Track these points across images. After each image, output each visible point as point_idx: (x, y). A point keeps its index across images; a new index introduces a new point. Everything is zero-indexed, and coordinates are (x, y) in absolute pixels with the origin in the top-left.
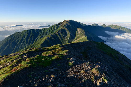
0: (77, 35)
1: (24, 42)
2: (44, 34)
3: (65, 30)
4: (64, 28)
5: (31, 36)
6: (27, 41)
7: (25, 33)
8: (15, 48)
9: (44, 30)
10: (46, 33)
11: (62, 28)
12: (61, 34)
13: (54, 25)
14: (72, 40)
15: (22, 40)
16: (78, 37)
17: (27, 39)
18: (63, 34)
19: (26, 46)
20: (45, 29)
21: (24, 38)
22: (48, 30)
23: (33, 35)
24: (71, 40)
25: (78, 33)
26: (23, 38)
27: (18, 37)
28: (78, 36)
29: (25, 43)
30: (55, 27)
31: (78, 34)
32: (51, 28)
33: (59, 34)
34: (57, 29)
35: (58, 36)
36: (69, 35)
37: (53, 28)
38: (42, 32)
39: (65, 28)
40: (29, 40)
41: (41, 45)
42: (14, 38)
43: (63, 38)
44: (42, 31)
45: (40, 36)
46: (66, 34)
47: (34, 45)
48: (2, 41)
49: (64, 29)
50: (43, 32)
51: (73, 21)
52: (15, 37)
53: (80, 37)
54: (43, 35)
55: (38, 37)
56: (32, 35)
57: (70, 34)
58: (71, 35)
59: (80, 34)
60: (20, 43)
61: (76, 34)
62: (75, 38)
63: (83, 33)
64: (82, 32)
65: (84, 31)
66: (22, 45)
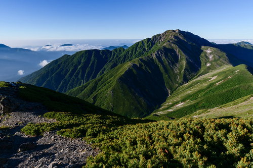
0: (206, 64)
1: (78, 74)
2: (119, 59)
3: (172, 51)
4: (170, 45)
5: (91, 62)
6: (84, 72)
7: (82, 56)
8: (60, 86)
9: (120, 51)
10: (124, 58)
11: (165, 44)
12: (163, 58)
13: (142, 42)
14: (193, 74)
15: (73, 71)
16: (209, 68)
17: (84, 68)
18: (169, 59)
19: (80, 83)
20: (122, 50)
21: (79, 67)
22: (129, 51)
23: (96, 61)
24: (190, 74)
25: (207, 57)
26: (76, 67)
27: (67, 63)
28: (208, 65)
29: (80, 77)
30: (146, 44)
31: (208, 62)
32: (136, 48)
33: (159, 57)
34: (150, 48)
35: (158, 62)
36: (184, 63)
37: (140, 47)
38: (115, 56)
39: (173, 45)
40: (87, 71)
41: (120, 78)
42: (59, 66)
43: (169, 68)
44: (114, 54)
45: (112, 64)
46: (175, 59)
47: (102, 80)
48: (39, 71)
49: (170, 47)
50: (117, 56)
51: (188, 32)
52: (61, 63)
53: (215, 68)
54: (117, 62)
55: (105, 66)
56: (94, 62)
57: (187, 59)
58: (188, 63)
59: (215, 60)
60: (71, 75)
61: (203, 60)
62: (202, 70)
63: (221, 59)
64: (220, 57)
65: (225, 54)
66: (74, 80)
